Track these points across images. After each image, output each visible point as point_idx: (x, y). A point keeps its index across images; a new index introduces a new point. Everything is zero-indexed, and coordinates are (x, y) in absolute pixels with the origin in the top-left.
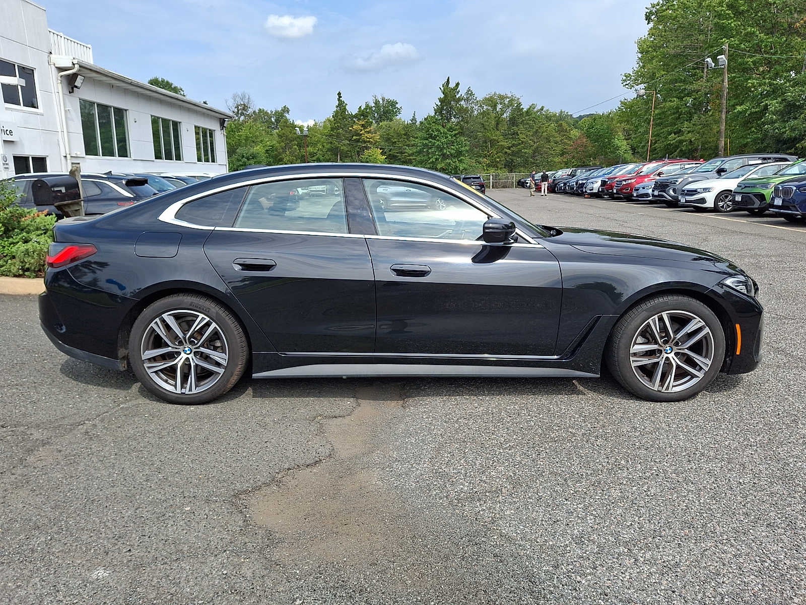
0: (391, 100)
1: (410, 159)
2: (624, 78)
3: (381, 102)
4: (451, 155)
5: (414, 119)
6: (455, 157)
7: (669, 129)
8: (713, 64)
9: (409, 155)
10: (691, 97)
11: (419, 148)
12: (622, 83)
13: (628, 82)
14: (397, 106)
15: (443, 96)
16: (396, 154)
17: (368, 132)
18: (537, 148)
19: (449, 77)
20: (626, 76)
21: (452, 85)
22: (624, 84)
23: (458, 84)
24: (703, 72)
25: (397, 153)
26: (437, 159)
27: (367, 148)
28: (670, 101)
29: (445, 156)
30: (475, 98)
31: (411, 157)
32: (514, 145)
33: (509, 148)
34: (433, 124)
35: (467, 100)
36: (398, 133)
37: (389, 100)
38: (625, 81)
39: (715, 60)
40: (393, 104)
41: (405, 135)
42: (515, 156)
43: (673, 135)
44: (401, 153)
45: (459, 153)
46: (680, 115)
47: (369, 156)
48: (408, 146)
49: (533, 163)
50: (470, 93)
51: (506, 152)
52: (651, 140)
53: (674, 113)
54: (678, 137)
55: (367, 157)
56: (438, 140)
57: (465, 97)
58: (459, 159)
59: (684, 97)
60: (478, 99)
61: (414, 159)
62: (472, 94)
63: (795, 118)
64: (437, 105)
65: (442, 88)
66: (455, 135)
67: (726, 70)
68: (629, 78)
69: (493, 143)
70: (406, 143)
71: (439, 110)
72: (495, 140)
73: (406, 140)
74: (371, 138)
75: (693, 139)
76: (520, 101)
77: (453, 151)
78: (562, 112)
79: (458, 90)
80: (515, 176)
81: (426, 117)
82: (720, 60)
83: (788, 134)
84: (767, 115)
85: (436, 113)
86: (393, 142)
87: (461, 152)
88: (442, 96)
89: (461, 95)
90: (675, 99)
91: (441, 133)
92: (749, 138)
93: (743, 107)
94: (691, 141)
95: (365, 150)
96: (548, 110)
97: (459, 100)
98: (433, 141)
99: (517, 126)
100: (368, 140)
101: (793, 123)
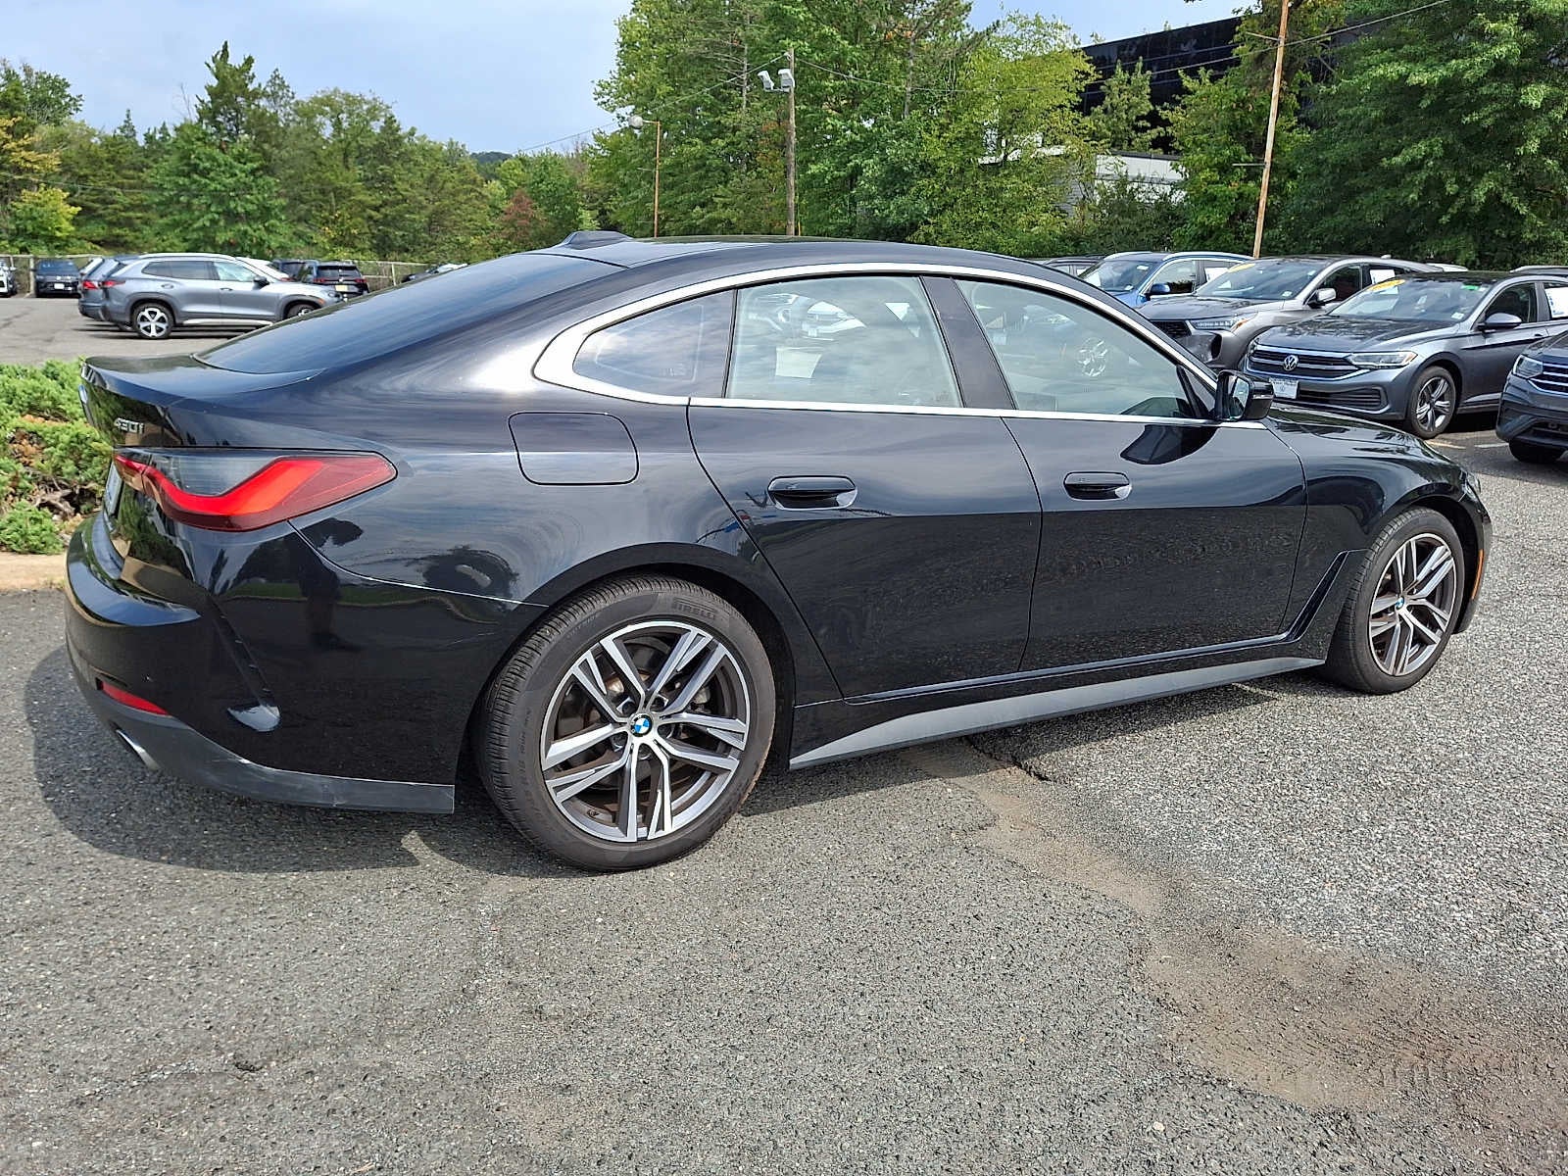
0: (49, 77)
1: (129, 218)
2: (599, 89)
3: (23, 77)
4: (247, 213)
5: (128, 127)
6: (256, 220)
7: (692, 196)
8: (773, 84)
9: (126, 209)
10: (723, 139)
11: (166, 194)
12: (596, 99)
13: (607, 98)
14: (68, 91)
15: (217, 81)
16: (91, 204)
17: (28, 148)
18: (435, 213)
19: (226, 43)
20: (601, 85)
21: (236, 60)
22: (600, 100)
23: (249, 61)
24: (741, 95)
25: (93, 201)
26: (213, 222)
27: (27, 185)
28: (690, 143)
29: (232, 217)
30: (290, 94)
31: (131, 214)
32: (385, 203)
33: (377, 209)
34: (199, 143)
35: (273, 96)
36: (89, 156)
37: (45, 76)
38: (600, 94)
39: (775, 76)
40: (59, 86)
41: (111, 160)
42: (389, 225)
43: (698, 208)
44: (104, 202)
45: (265, 212)
46: (707, 172)
47: (37, 204)
48: (121, 186)
49: (431, 244)
50: (279, 84)
51: (371, 218)
52: (659, 215)
53: (697, 168)
54: (708, 212)
55: (32, 206)
56: (213, 180)
57: (268, 89)
58: (266, 224)
59: (712, 138)
60: (297, 98)
61: (138, 218)
62: (282, 86)
63: (903, 193)
64: (202, 102)
65: (212, 65)
66: (253, 172)
67: (792, 96)
68: (607, 91)
69: (341, 194)
70: (115, 182)
71: (209, 114)
72: (345, 189)
73: (113, 173)
74: (35, 163)
75: (734, 220)
76: (393, 111)
77: (250, 207)
78: (452, 143)
79: (251, 74)
80: (396, 269)
81: (178, 125)
82: (783, 78)
83: (893, 219)
84: (862, 182)
85: (201, 120)
86: (81, 177)
87: (268, 209)
88: (214, 82)
89: (260, 85)
90: (697, 140)
91: (219, 166)
92: (831, 224)
93: (820, 166)
94: (730, 223)
95: (24, 191)
96: (424, 137)
97: (256, 94)
98: (204, 181)
99: (389, 164)
100: (28, 165)
101: (900, 200)
